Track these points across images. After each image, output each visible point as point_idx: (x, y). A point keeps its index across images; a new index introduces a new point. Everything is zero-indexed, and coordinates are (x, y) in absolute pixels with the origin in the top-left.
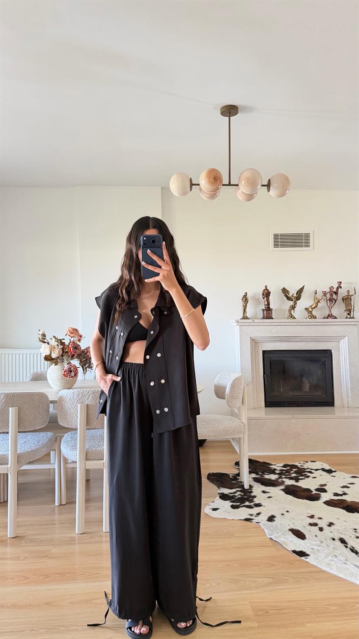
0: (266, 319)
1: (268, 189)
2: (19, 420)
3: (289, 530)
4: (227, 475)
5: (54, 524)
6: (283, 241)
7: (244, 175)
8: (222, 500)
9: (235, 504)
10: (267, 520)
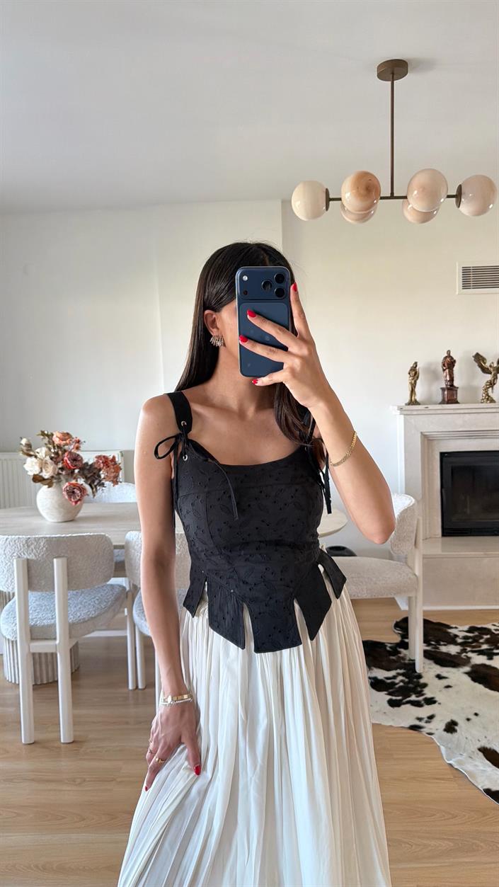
0: (448, 403)
1: (457, 202)
2: (68, 576)
3: (480, 750)
4: (382, 645)
5: (127, 723)
6: (476, 278)
7: (416, 182)
8: (374, 691)
9: (394, 698)
10: (445, 730)
